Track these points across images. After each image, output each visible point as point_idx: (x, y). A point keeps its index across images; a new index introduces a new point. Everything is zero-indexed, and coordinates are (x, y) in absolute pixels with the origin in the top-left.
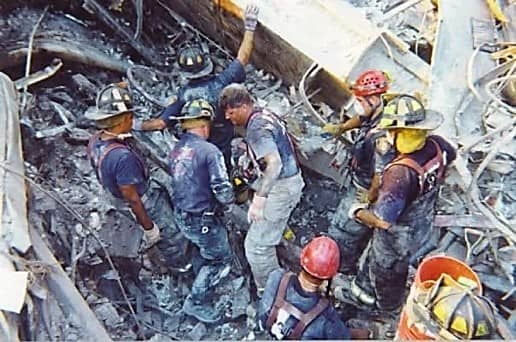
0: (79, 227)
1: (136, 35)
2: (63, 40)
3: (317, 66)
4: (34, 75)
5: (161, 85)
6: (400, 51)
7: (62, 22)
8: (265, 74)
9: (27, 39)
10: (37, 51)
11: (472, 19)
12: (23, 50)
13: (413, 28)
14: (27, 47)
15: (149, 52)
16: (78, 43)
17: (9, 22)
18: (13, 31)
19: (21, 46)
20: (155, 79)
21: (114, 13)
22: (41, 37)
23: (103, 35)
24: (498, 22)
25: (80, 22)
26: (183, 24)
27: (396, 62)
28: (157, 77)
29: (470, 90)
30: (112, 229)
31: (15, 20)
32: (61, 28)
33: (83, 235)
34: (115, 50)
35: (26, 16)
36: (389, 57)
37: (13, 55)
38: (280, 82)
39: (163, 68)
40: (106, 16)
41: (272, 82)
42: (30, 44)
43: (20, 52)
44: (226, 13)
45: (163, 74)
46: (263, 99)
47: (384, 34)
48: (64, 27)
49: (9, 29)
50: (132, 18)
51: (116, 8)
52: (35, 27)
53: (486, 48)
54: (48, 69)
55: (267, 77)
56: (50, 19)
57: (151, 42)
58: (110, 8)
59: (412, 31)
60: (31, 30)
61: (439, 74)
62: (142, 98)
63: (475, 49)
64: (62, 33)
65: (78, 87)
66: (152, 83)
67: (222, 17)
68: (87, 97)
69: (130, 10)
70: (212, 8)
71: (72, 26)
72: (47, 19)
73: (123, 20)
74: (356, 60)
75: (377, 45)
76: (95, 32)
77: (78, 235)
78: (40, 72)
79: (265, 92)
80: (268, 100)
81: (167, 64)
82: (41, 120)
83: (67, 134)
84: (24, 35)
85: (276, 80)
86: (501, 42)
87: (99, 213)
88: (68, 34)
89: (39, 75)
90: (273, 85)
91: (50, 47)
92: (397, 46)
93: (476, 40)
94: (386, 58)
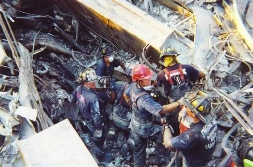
0: (53, 106)
1: (76, 40)
2: (46, 41)
3: (148, 45)
4: (36, 51)
5: (86, 61)
6: (182, 38)
7: (46, 35)
8: (129, 54)
9: (32, 40)
10: (36, 44)
11: (209, 25)
12: (31, 44)
13: (187, 30)
14: (33, 43)
15: (81, 48)
16: (52, 43)
17: (26, 35)
18: (27, 38)
19: (30, 43)
20: (83, 58)
21: (67, 32)
22: (38, 40)
23: (62, 41)
24: (220, 26)
25: (53, 35)
26: (95, 36)
27: (180, 42)
28: (84, 57)
29: (210, 50)
30: (66, 107)
31: (28, 35)
32: (46, 37)
33: (55, 108)
34: (67, 47)
35: (32, 33)
36: (177, 40)
37: (27, 46)
38: (135, 56)
39: (87, 53)
40: (63, 33)
41: (132, 57)
42: (34, 42)
43: (30, 45)
44: (112, 28)
45: (87, 55)
46: (129, 62)
47: (175, 31)
48: (47, 37)
49: (26, 38)
50: (74, 35)
51: (68, 31)
52: (36, 37)
53: (216, 35)
54: (41, 48)
55: (130, 55)
56: (41, 34)
57: (82, 44)
58: (65, 30)
59: (187, 31)
60: (34, 38)
61: (198, 45)
62: (78, 66)
63: (211, 35)
64: (46, 39)
65: (52, 57)
66: (82, 60)
67: (110, 30)
68: (56, 61)
69: (73, 32)
70: (106, 27)
71: (50, 37)
72: (40, 34)
73: (70, 35)
74: (164, 41)
75: (172, 36)
76: (59, 40)
77: (53, 109)
78: (38, 50)
79: (129, 60)
80: (130, 63)
81: (88, 52)
82: (38, 68)
83: (48, 72)
84: (31, 39)
85: (134, 56)
86: (222, 33)
87: (62, 100)
88: (49, 39)
89: (38, 51)
90: (132, 58)
91: (42, 43)
92: (181, 36)
93: (211, 32)
94: (176, 41)
